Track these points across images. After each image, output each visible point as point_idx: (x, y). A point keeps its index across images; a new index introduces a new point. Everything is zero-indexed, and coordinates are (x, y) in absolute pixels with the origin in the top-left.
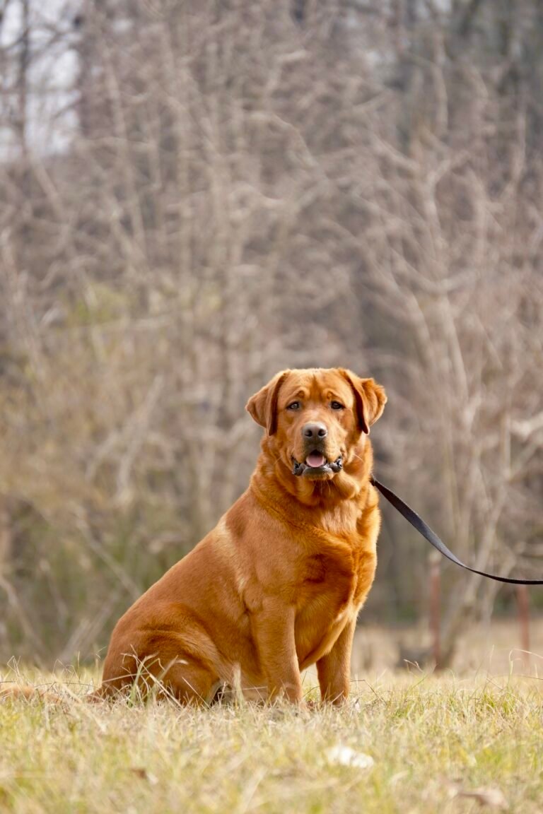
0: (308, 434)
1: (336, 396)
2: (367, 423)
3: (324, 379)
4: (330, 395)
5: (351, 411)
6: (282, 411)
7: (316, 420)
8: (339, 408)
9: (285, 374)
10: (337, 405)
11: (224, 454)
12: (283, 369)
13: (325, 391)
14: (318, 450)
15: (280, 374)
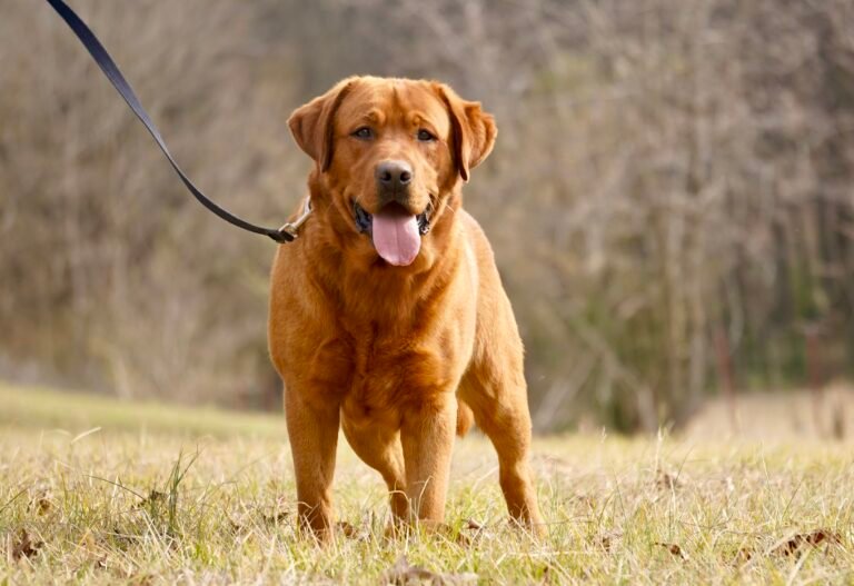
0: (384, 176)
1: (425, 121)
2: (466, 166)
3: (409, 94)
4: (418, 120)
5: (446, 144)
6: (343, 137)
7: (396, 157)
8: (428, 139)
9: (350, 84)
10: (427, 135)
11: (692, 220)
12: (348, 75)
13: (411, 114)
14: (399, 201)
15: (343, 84)
